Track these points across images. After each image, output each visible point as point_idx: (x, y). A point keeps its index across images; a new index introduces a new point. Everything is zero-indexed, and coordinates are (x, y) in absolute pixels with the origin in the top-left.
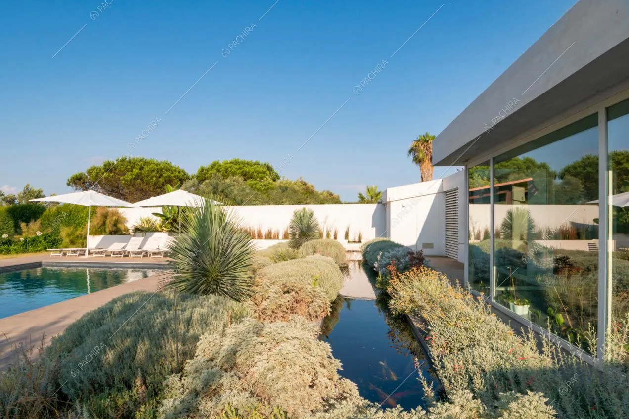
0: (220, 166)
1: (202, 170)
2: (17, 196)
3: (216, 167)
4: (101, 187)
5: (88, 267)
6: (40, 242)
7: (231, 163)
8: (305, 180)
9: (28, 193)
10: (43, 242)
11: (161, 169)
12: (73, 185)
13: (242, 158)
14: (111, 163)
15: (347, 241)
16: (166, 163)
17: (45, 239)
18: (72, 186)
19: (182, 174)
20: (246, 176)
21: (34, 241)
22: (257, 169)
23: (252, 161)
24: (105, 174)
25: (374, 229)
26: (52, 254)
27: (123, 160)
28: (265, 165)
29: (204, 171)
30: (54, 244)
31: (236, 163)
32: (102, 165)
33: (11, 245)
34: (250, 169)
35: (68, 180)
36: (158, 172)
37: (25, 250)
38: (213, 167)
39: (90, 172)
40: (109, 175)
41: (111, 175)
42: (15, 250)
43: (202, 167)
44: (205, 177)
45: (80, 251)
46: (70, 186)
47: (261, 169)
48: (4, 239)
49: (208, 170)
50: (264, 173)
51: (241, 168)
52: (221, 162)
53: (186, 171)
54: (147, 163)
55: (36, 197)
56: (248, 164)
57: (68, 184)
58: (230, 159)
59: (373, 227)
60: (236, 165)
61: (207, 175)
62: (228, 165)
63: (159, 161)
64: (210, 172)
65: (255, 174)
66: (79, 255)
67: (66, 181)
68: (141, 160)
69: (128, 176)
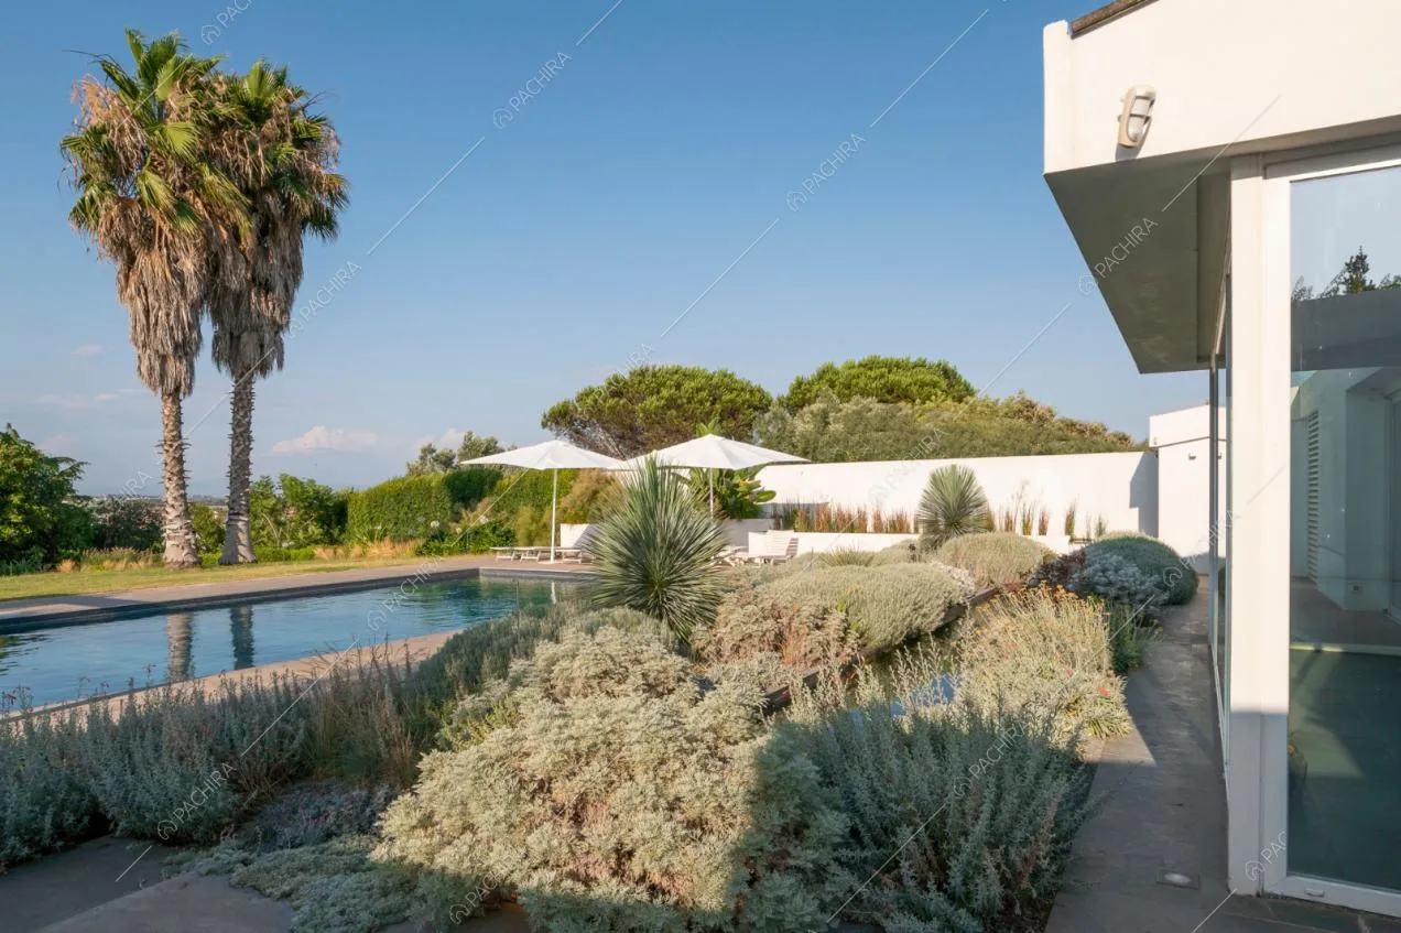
0: (837, 373)
1: (799, 384)
2: (455, 451)
3: (828, 376)
4: (603, 428)
5: (556, 580)
6: (487, 535)
7: (860, 365)
8: (1031, 396)
9: (472, 448)
10: (491, 535)
11: (717, 387)
12: (554, 426)
13: (887, 353)
14: (620, 378)
15: (1068, 538)
16: (725, 376)
17: (494, 529)
18: (551, 429)
19: (758, 395)
20: (892, 394)
21: (477, 533)
22: (920, 377)
23: (908, 359)
24: (611, 402)
25: (1136, 511)
26: (499, 556)
27: (643, 373)
28: (939, 365)
29: (803, 387)
30: (507, 539)
31: (869, 365)
32: (604, 384)
33: (443, 540)
34: (905, 379)
35: (545, 417)
36: (710, 391)
37: (464, 550)
38: (822, 375)
39: (581, 398)
40: (618, 403)
41: (621, 402)
42: (449, 548)
43: (798, 378)
44: (803, 398)
45: (543, 552)
46: (547, 429)
47: (928, 378)
48: (432, 529)
49: (811, 384)
50: (935, 385)
51: (882, 376)
52: (839, 365)
53: (766, 388)
54: (689, 375)
55: (486, 453)
56: (898, 365)
57: (544, 425)
58: (860, 357)
59: (1132, 506)
60: (871, 369)
61: (808, 395)
62: (853, 371)
63: (710, 372)
64: (816, 388)
65: (914, 389)
66: (541, 559)
67: (540, 419)
68: (677, 372)
69: (652, 402)
